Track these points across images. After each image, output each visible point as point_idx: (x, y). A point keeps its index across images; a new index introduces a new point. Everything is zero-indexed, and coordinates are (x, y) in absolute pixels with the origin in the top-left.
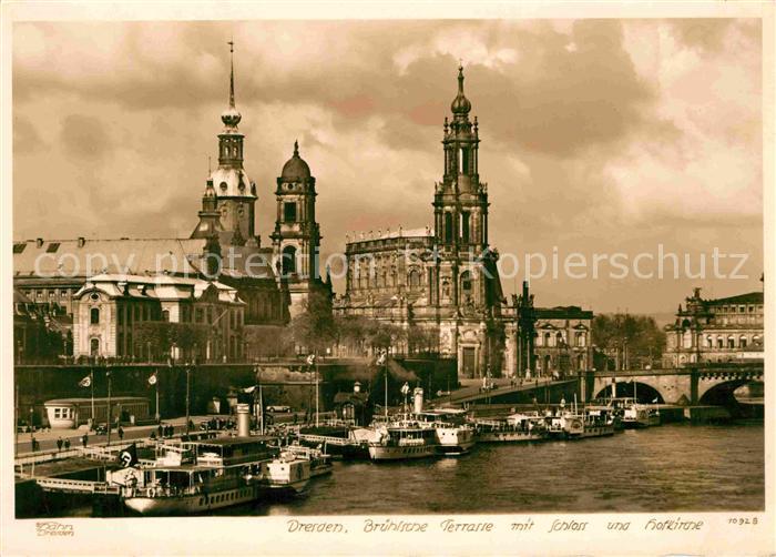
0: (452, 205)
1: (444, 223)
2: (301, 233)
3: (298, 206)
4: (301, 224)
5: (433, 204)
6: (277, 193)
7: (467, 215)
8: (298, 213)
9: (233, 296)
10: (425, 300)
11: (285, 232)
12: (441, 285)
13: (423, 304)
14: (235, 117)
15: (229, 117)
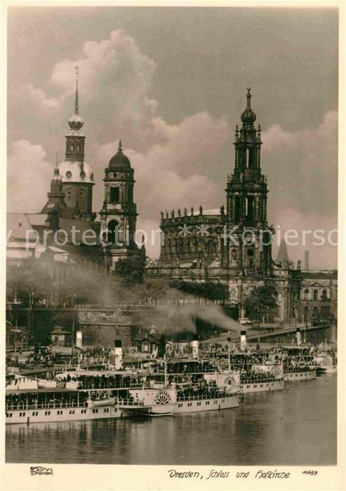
0: (239, 191)
1: (234, 204)
2: (122, 211)
3: (121, 190)
4: (122, 204)
5: (226, 190)
6: (105, 180)
7: (251, 199)
8: (120, 195)
9: (66, 258)
10: (219, 263)
11: (111, 210)
12: (230, 252)
13: (217, 266)
14: (79, 123)
15: (74, 123)
